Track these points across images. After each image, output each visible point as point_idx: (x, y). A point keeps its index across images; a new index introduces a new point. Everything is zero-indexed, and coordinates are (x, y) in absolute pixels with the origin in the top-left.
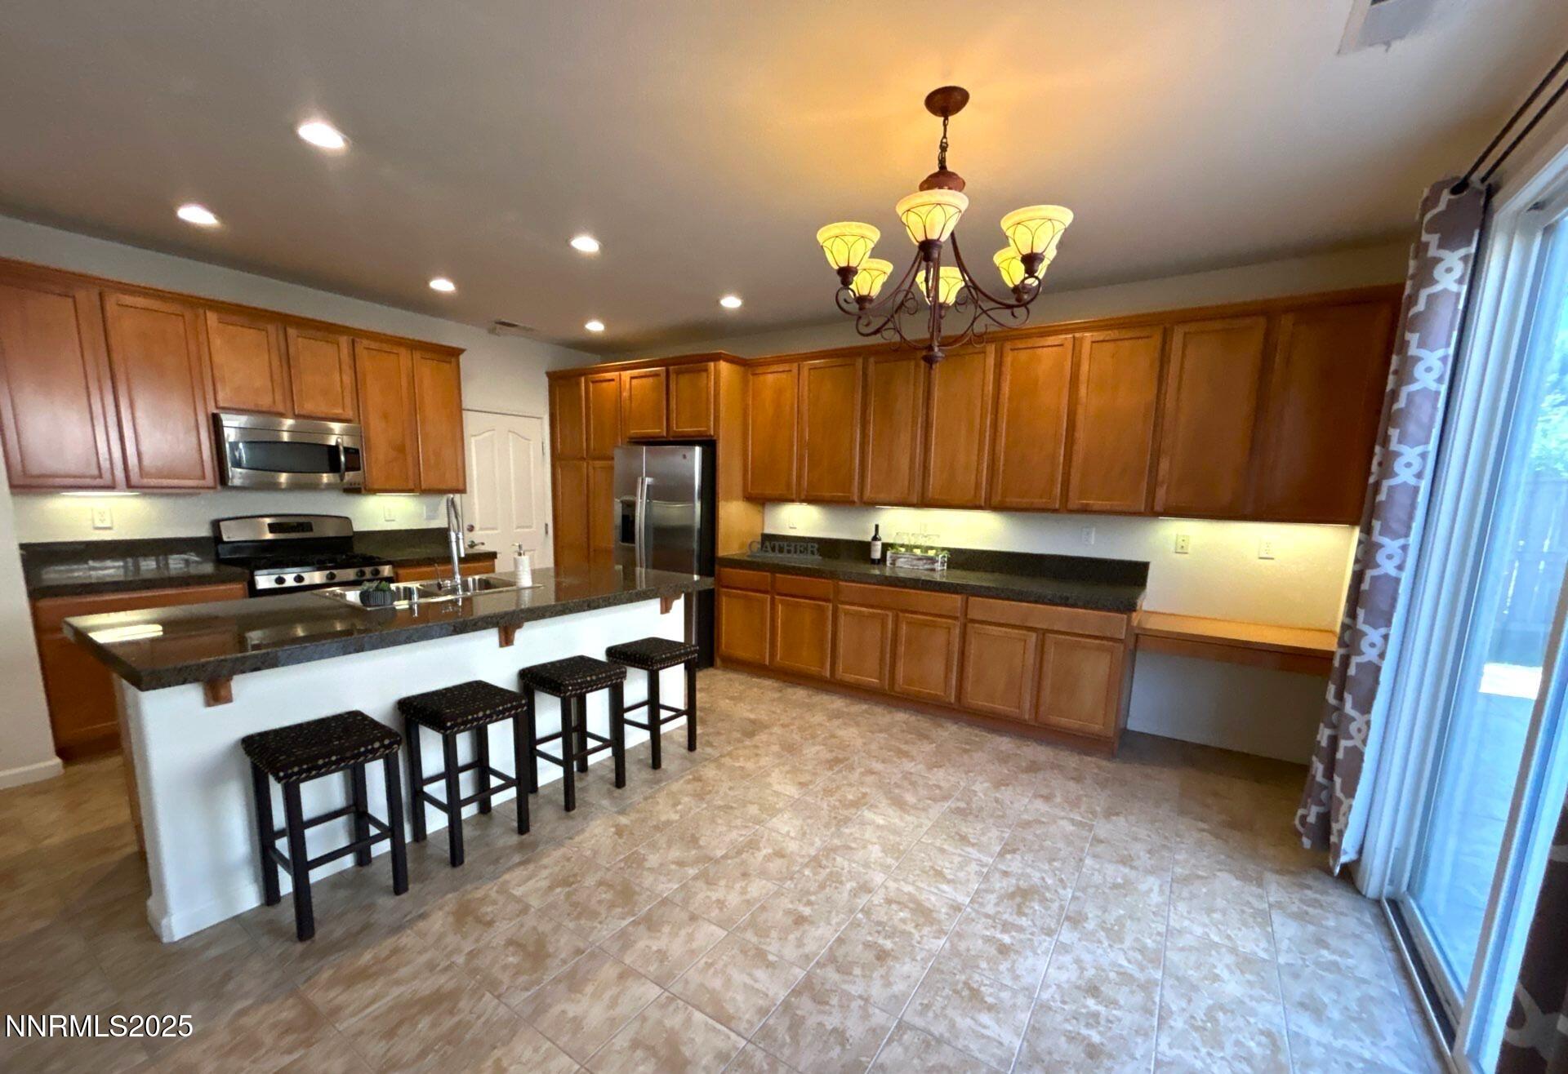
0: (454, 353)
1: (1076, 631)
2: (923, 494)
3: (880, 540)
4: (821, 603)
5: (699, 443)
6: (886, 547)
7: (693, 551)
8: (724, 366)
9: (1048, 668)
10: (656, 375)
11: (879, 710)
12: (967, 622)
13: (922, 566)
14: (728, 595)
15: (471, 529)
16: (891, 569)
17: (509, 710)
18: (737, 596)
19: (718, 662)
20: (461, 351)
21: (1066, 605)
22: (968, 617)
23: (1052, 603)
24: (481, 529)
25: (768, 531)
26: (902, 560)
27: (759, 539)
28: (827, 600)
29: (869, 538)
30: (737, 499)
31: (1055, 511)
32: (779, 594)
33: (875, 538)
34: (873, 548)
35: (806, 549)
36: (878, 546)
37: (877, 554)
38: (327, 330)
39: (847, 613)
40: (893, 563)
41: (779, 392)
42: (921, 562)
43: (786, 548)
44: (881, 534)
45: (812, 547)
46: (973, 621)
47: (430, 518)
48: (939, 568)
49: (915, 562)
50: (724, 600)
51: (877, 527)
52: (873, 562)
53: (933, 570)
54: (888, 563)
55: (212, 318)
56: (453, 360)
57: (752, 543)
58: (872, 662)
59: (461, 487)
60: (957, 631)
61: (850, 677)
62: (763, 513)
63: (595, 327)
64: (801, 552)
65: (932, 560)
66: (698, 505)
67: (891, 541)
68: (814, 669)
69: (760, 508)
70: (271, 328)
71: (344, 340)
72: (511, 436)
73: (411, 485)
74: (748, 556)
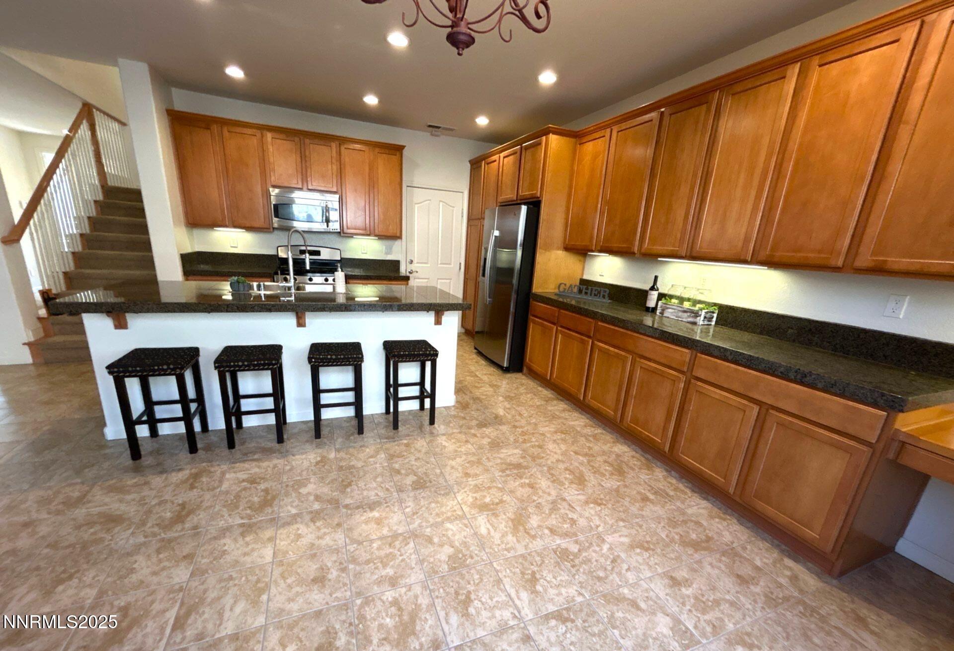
0: (398, 150)
1: (808, 416)
2: (692, 247)
3: (658, 290)
4: (584, 338)
5: (525, 204)
6: (661, 296)
7: (513, 285)
8: (553, 138)
9: (765, 450)
10: (514, 153)
11: (608, 437)
12: (692, 379)
13: (686, 318)
14: (534, 322)
15: (411, 262)
16: (660, 317)
17: (269, 365)
18: (539, 324)
19: (525, 369)
20: (403, 147)
21: (801, 383)
22: (693, 374)
23: (784, 376)
24: (418, 263)
25: (585, 277)
26: (670, 310)
27: (578, 283)
28: (589, 337)
29: (647, 287)
30: (558, 249)
31: (836, 269)
32: (562, 327)
33: (652, 288)
34: (649, 297)
35: (599, 292)
36: (654, 295)
37: (651, 303)
38: (326, 139)
39: (600, 349)
40: (662, 313)
41: (595, 157)
42: (686, 315)
43: (584, 291)
44: (659, 284)
45: (605, 292)
46: (698, 379)
47: (387, 253)
48: (701, 323)
49: (680, 314)
50: (531, 326)
51: (656, 278)
52: (648, 309)
53: (695, 323)
54: (658, 312)
55: (269, 136)
56: (398, 153)
57: (561, 284)
58: (611, 397)
59: (398, 235)
60: (682, 385)
61: (595, 404)
62: (584, 262)
63: (482, 121)
64: (595, 295)
65: (696, 314)
66: (519, 253)
67: (665, 292)
68: (573, 390)
69: (581, 258)
70: (297, 139)
71: (334, 145)
72: (441, 203)
73: (368, 233)
74: (556, 294)
